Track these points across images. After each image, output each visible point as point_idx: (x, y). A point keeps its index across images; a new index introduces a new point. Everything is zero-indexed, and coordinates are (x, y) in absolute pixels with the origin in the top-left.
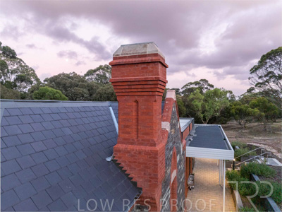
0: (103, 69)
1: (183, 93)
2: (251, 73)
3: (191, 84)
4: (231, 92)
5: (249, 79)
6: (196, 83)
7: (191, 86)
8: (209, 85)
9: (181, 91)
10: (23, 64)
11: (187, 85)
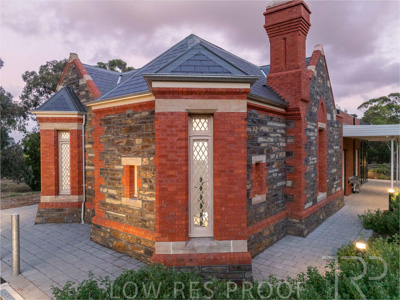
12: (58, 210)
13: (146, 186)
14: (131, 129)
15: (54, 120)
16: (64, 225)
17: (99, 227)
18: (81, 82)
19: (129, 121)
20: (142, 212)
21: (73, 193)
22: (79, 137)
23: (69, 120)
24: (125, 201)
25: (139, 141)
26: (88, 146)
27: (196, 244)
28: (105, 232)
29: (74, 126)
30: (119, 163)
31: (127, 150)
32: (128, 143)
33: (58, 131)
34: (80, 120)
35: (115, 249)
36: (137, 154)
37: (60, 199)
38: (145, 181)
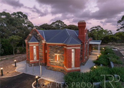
0: (58, 22)
1: (90, 31)
2: (118, 23)
3: (94, 27)
4: (111, 31)
5: (117, 25)
6: (96, 27)
7: (94, 28)
8: (101, 28)
9: (90, 30)
10: (28, 20)
11: (92, 28)
12: (34, 63)
13: (60, 59)
14: (57, 49)
15: (33, 44)
16: (37, 66)
17: (49, 66)
18: (38, 35)
19: (56, 47)
20: (59, 63)
21: (37, 59)
22: (38, 47)
23: (36, 44)
24: (55, 61)
25: (59, 51)
26: (40, 49)
27: (73, 68)
28: (51, 67)
29: (37, 45)
30: (54, 55)
31: (56, 52)
32: (56, 51)
33: (33, 46)
34: (39, 44)
35: (54, 70)
36: (58, 53)
37: (34, 61)
38: (60, 58)
